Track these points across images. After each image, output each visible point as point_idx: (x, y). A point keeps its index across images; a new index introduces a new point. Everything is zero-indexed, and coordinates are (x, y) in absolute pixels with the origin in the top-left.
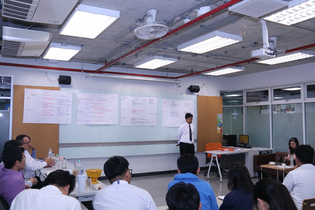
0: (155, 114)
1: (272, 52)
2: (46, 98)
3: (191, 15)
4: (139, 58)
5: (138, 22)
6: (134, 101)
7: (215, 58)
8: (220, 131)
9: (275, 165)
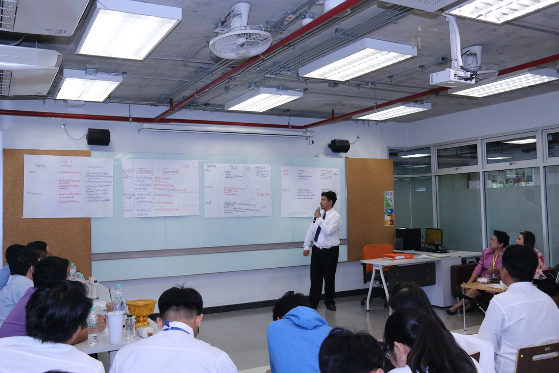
0: (267, 195)
1: (469, 74)
2: (65, 172)
3: (315, 11)
4: (232, 93)
5: (217, 27)
6: (228, 172)
7: (372, 88)
8: (389, 223)
9: (488, 283)
